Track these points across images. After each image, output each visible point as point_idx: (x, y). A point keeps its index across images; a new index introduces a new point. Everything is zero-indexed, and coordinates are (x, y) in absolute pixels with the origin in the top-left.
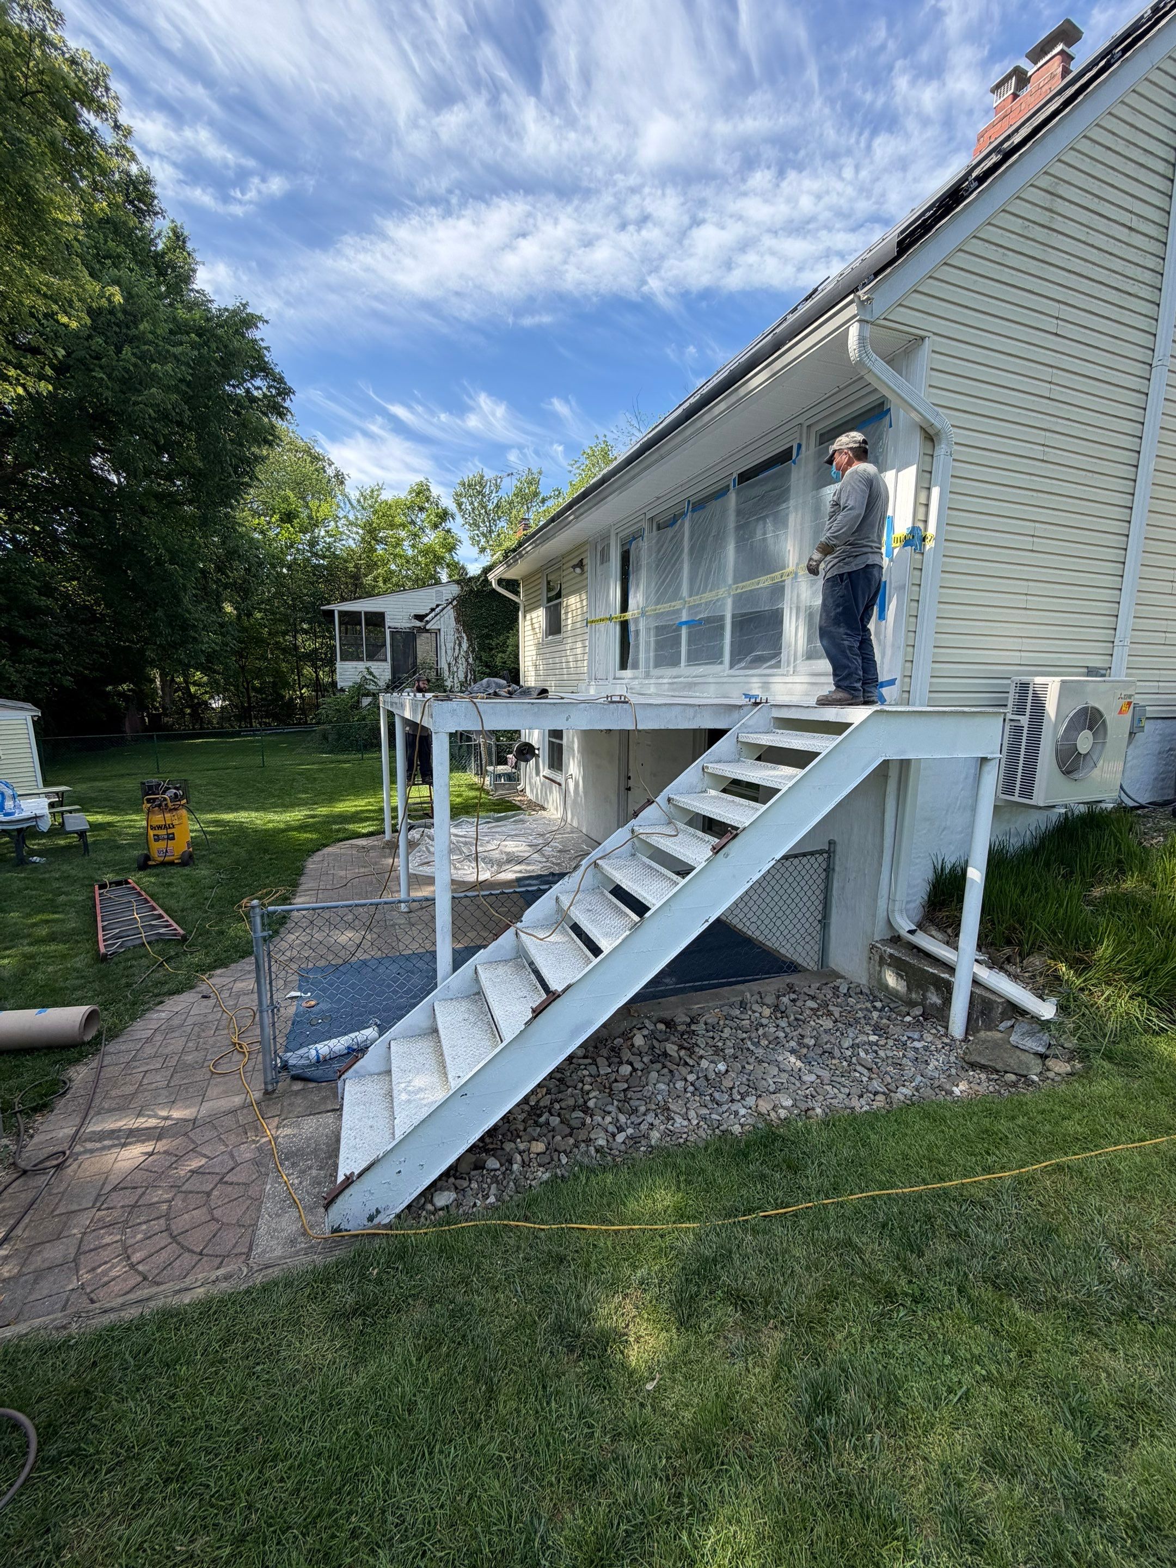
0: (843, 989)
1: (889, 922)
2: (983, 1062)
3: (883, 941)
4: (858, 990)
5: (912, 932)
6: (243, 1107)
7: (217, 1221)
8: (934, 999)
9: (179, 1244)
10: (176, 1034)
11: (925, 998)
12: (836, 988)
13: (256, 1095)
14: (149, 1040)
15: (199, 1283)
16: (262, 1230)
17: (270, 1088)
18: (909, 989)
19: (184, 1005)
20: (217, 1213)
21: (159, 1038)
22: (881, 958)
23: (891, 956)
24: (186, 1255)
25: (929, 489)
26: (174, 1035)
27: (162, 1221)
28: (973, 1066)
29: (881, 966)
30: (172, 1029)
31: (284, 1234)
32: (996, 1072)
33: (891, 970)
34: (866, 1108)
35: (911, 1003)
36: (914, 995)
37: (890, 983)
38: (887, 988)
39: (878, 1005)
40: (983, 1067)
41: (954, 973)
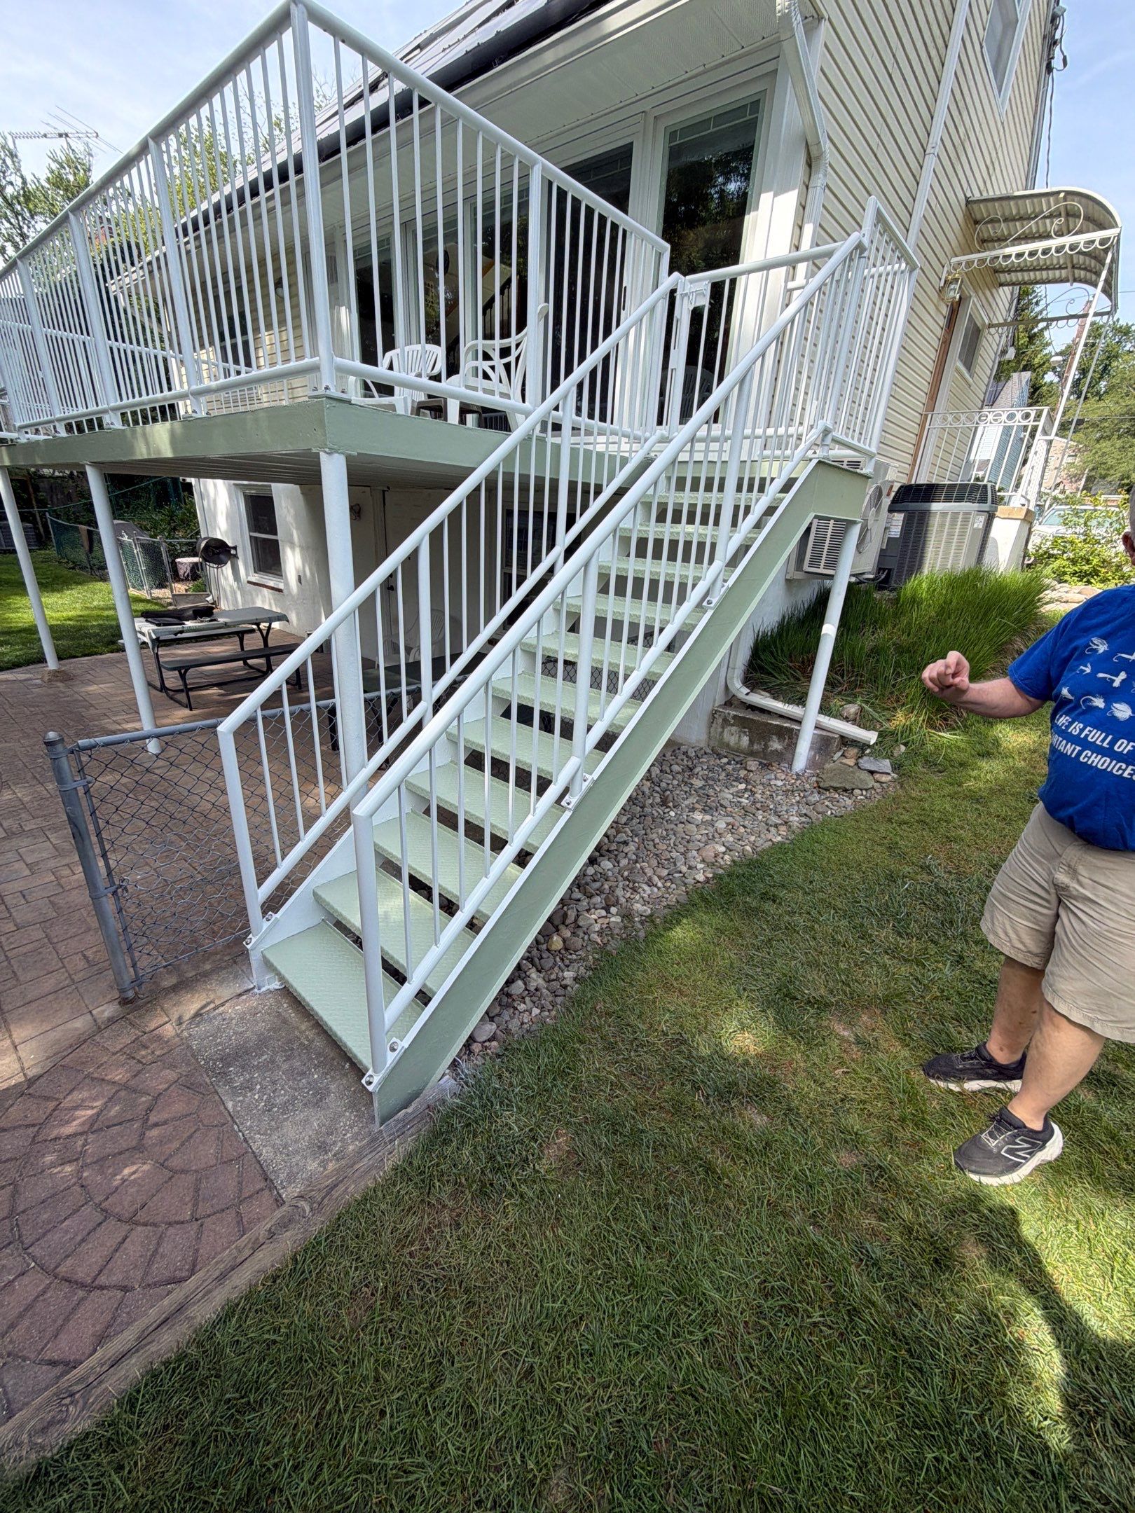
0: (692, 753)
1: (726, 688)
2: (835, 785)
3: (721, 706)
4: (703, 752)
5: (747, 694)
6: (100, 1030)
7: (183, 1171)
8: (776, 745)
9: (145, 1224)
11: (766, 746)
12: (685, 754)
13: (107, 1010)
15: (247, 1252)
16: (266, 1153)
17: (131, 994)
18: (751, 742)
20: (175, 1162)
22: (725, 720)
23: (735, 717)
24: (171, 1231)
25: (801, 228)
27: (86, 1210)
28: (828, 789)
29: (723, 728)
31: (304, 1144)
32: (846, 790)
33: (734, 729)
34: (779, 839)
35: (752, 754)
36: (755, 747)
37: (732, 740)
38: (728, 745)
39: (725, 760)
40: (836, 789)
41: (799, 722)
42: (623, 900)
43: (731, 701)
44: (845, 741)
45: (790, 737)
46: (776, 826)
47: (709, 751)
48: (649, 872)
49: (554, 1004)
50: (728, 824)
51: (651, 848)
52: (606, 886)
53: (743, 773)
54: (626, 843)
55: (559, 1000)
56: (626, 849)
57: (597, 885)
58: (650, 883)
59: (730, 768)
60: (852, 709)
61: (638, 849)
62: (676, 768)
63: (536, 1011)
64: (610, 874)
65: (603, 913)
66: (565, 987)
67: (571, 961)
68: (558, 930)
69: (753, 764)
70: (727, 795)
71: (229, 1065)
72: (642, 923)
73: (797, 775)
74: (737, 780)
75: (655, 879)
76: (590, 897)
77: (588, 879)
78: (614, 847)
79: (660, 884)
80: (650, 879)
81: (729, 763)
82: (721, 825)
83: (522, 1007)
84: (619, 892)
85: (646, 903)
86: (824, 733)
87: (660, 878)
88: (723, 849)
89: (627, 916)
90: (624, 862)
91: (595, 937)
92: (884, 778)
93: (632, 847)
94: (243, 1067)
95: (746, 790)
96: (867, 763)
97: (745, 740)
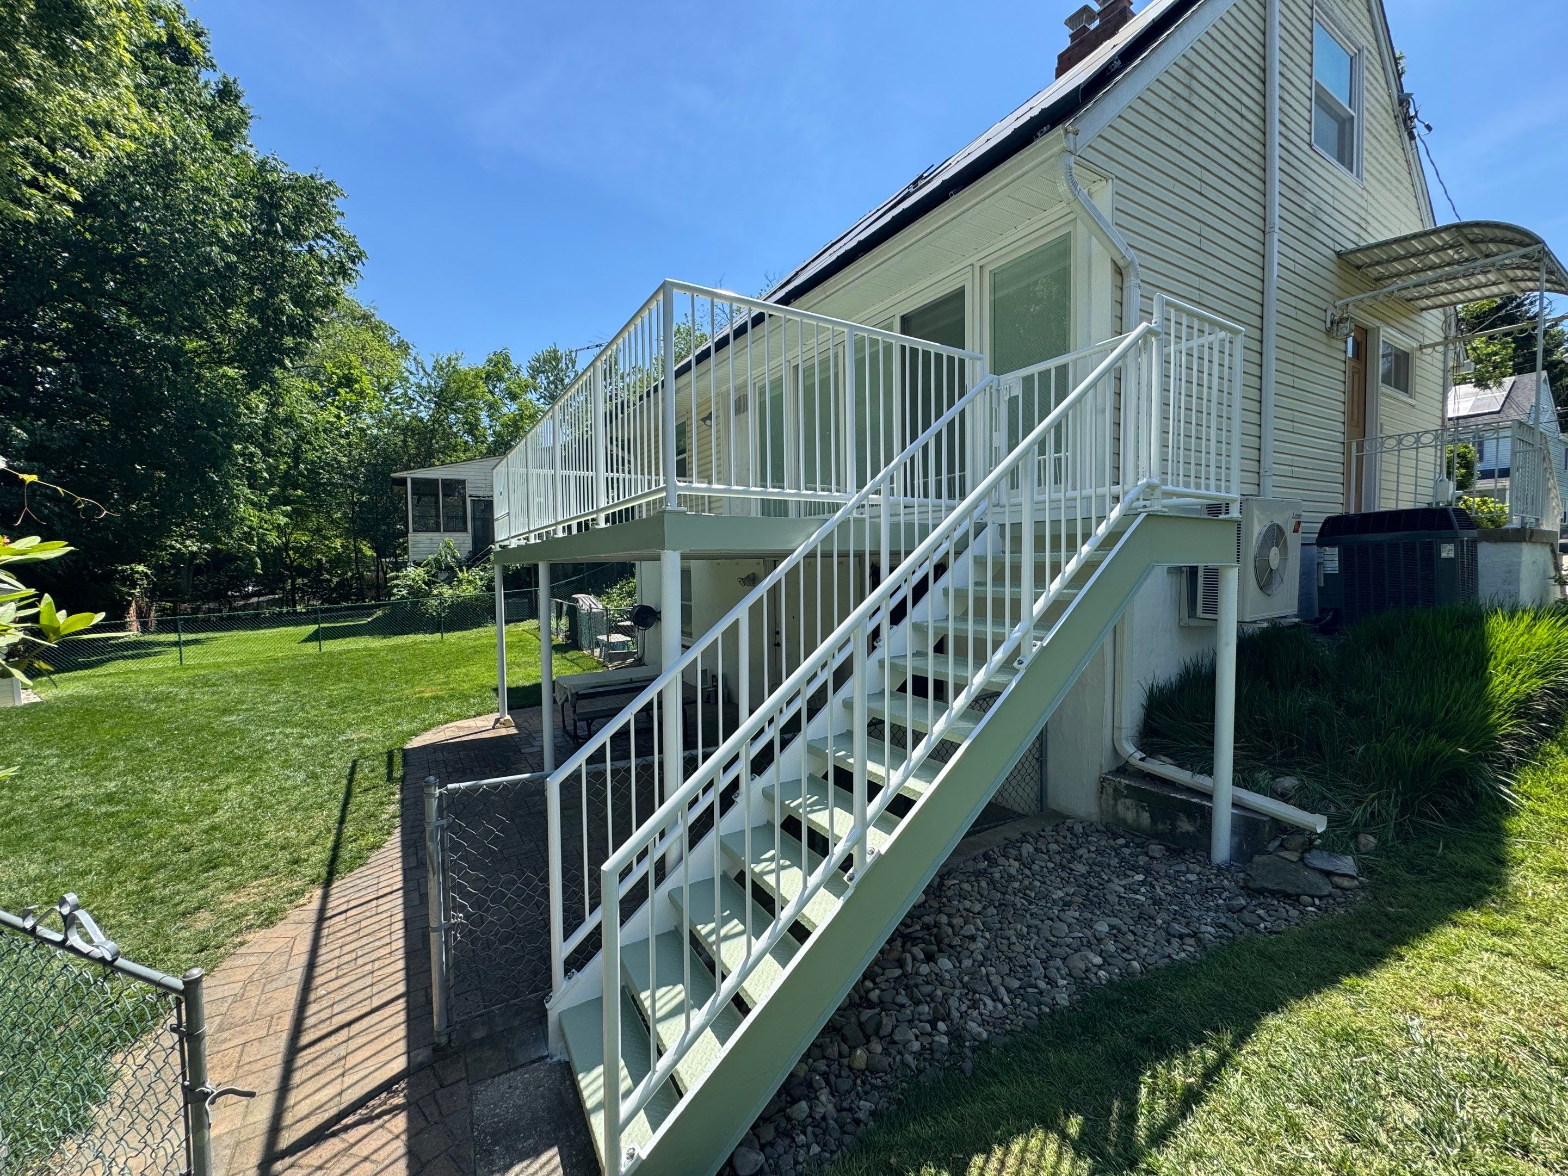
0: (1079, 829)
1: (1115, 750)
2: (1270, 886)
3: (1110, 773)
4: (1093, 828)
5: (1142, 759)
6: (408, 1074)
8: (1185, 826)
10: (279, 983)
11: (1174, 827)
12: (1070, 829)
13: (423, 1054)
14: (238, 998)
17: (444, 1040)
18: (1154, 820)
19: (281, 942)
21: (253, 991)
22: (1116, 790)
23: (1127, 787)
26: (274, 985)
28: (1261, 892)
29: (1115, 799)
30: (270, 978)
32: (1287, 896)
33: (1129, 802)
34: (1183, 955)
35: (1157, 836)
36: (1160, 826)
37: (1130, 816)
38: (1125, 822)
39: (1121, 841)
40: (1273, 894)
41: (1209, 797)
42: (955, 1014)
43: (1123, 769)
44: (1281, 827)
45: (1204, 817)
46: (1181, 937)
47: (1102, 828)
48: (996, 980)
49: (840, 1144)
50: (1112, 927)
51: (1005, 948)
52: (939, 993)
53: (1142, 860)
54: (973, 938)
55: (847, 1139)
56: (972, 946)
57: (928, 989)
58: (996, 999)
59: (1127, 851)
60: (1289, 782)
61: (988, 948)
62: (1054, 847)
63: (816, 1149)
64: (947, 976)
65: (928, 1027)
66: (857, 1122)
67: (874, 1087)
68: (868, 1042)
69: (1156, 849)
70: (1117, 886)
71: (496, 1143)
72: (973, 1050)
73: (1219, 868)
74: (1135, 869)
75: (1002, 990)
76: (917, 1003)
77: (920, 980)
78: (956, 941)
79: (1007, 1000)
80: (995, 990)
81: (1127, 846)
82: (1102, 927)
83: (801, 1138)
84: (953, 1002)
85: (983, 1023)
86: (1248, 814)
87: (1009, 991)
88: (1098, 960)
89: (956, 1035)
90: (967, 963)
91: (909, 1058)
92: (1346, 883)
93: (979, 945)
94: (507, 1149)
95: (1143, 883)
96: (1319, 860)
97: (1145, 818)
